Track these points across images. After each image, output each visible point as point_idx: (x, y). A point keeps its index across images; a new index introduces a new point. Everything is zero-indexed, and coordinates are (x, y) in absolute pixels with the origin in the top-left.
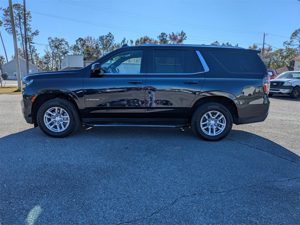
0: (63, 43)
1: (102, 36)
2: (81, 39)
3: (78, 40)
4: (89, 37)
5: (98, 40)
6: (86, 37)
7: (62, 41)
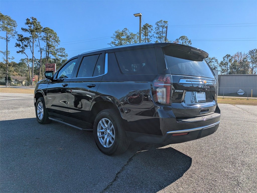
0: (213, 60)
1: (252, 50)
2: (228, 56)
3: (225, 57)
4: (239, 52)
5: (248, 54)
6: (236, 53)
7: (212, 59)
